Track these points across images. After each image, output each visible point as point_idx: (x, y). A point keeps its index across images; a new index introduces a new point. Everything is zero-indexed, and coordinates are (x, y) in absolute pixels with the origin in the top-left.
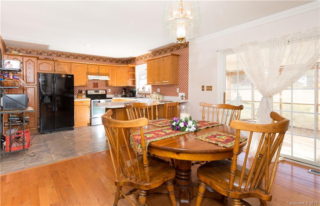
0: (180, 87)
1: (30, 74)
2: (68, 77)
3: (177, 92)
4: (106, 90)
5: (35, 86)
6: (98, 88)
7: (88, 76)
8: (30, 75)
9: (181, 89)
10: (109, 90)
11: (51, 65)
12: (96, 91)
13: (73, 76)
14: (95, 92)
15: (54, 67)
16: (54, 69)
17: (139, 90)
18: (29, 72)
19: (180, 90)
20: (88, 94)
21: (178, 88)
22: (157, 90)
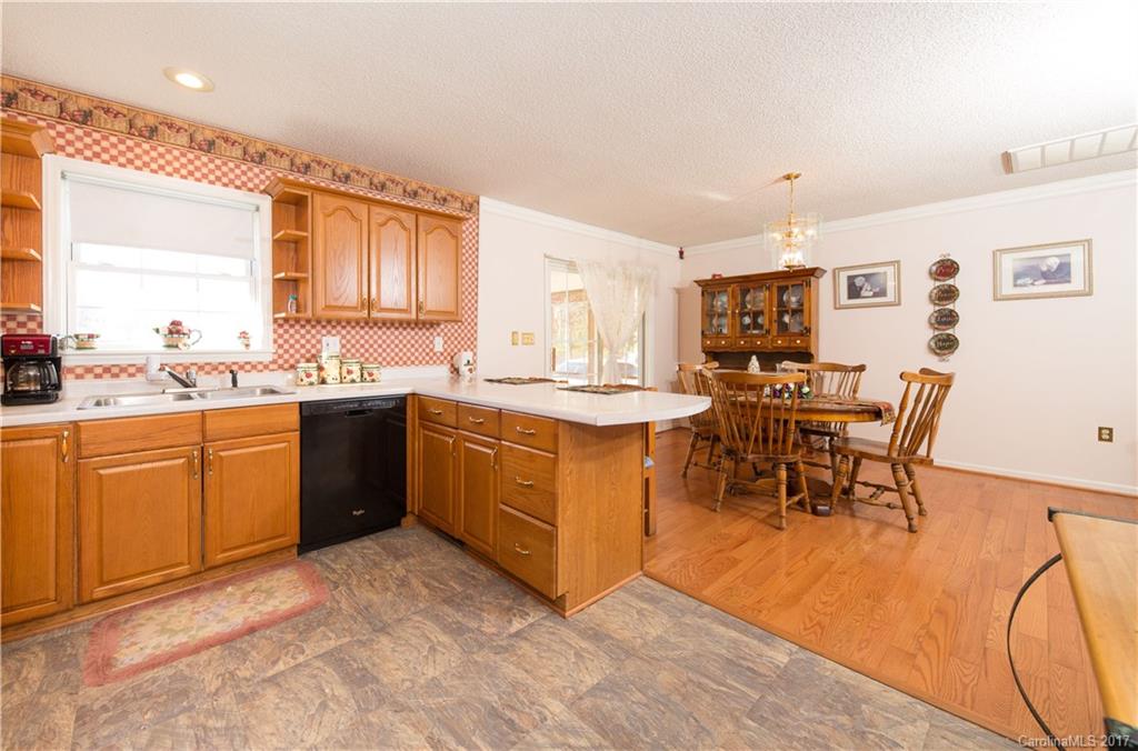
0: (446, 334)
3: (436, 350)
9: (449, 338)
19: (446, 342)
21: (439, 335)
22: (319, 342)
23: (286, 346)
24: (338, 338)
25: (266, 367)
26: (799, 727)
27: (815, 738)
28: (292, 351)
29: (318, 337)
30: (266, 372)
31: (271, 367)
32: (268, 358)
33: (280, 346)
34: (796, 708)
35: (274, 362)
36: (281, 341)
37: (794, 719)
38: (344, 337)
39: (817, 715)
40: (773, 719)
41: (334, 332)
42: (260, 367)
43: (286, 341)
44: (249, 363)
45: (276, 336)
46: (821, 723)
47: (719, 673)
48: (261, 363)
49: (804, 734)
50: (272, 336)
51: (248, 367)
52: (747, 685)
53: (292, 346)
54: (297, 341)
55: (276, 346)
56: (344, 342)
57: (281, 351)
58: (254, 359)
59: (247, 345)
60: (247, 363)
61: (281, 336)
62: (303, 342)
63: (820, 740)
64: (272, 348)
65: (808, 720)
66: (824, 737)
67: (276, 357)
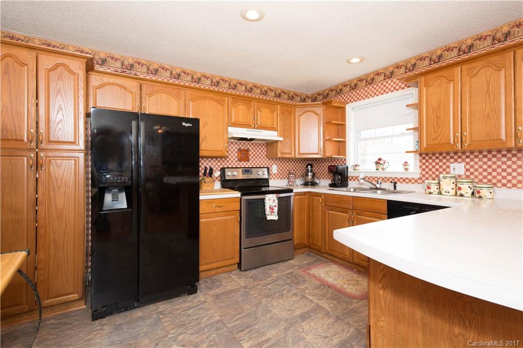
1: (60, 113)
2: (184, 124)
4: (268, 168)
5: (76, 154)
6: (248, 161)
7: (229, 128)
8: (60, 117)
10: (274, 169)
11: (131, 93)
12: (246, 170)
13: (195, 122)
14: (243, 174)
15: (138, 100)
16: (138, 104)
17: (357, 168)
18: (57, 107)
20: (227, 178)
22: (448, 167)
23: (427, 170)
24: (463, 164)
25: (416, 181)
26: (209, 331)
27: (203, 332)
28: (430, 173)
29: (448, 164)
30: (416, 184)
31: (419, 181)
32: (417, 176)
33: (424, 170)
34: (217, 334)
35: (420, 179)
36: (424, 167)
37: (212, 331)
38: (468, 163)
39: (211, 339)
40: (216, 325)
41: (459, 160)
42: (413, 181)
43: (427, 167)
44: (408, 178)
45: (421, 164)
46: (207, 338)
47: (244, 321)
48: (413, 179)
49: (206, 330)
50: (419, 164)
51: (407, 181)
52: (235, 325)
53: (430, 170)
54: (434, 167)
55: (421, 170)
56: (468, 167)
57: (424, 173)
58: (410, 177)
59: (406, 169)
60: (407, 178)
61: (424, 164)
62: (437, 167)
63: (201, 333)
64: (419, 171)
65: (210, 335)
66: (202, 335)
67: (421, 176)
